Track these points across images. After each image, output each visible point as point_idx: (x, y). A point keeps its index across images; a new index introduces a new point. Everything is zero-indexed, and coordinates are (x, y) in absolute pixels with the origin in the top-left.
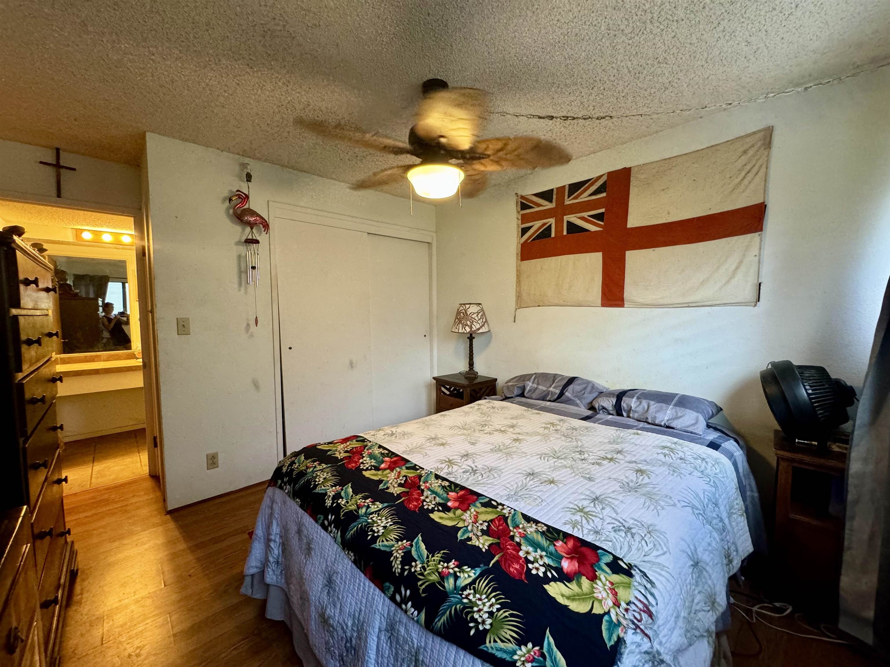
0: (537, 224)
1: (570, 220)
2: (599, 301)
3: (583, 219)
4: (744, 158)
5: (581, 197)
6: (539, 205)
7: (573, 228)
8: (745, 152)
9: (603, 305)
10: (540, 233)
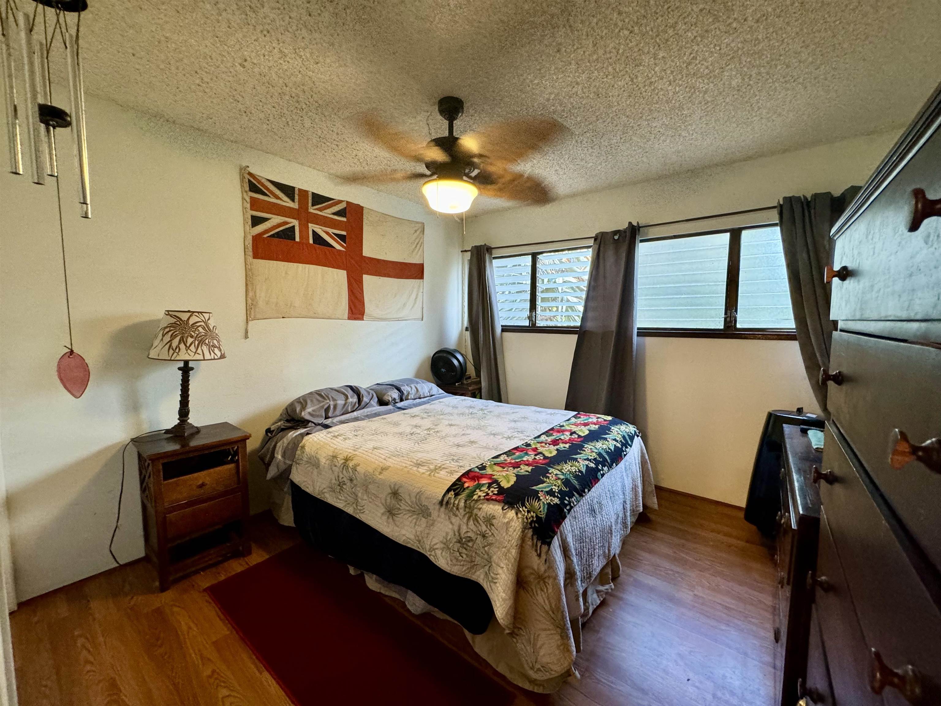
0: (276, 220)
1: (315, 230)
2: (346, 316)
3: (327, 233)
4: (416, 235)
5: (325, 211)
6: (277, 197)
7: (317, 238)
8: (416, 231)
9: (349, 318)
10: (281, 231)
